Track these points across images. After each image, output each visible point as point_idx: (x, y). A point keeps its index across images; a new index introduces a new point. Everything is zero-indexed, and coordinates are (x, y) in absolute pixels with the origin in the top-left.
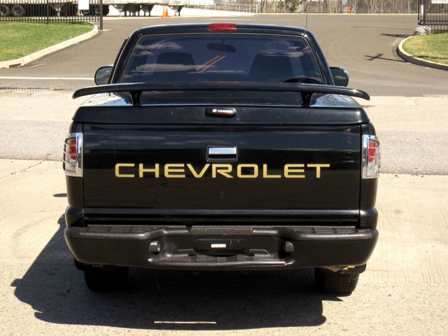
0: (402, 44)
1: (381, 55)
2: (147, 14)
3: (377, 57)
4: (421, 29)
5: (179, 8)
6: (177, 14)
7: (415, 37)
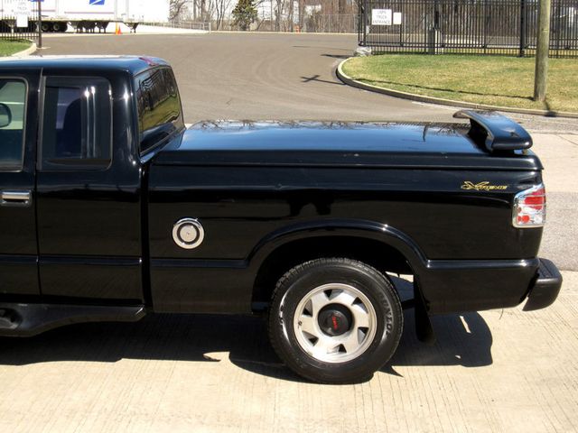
0: (341, 65)
1: (317, 76)
2: (102, 30)
3: (312, 79)
4: (361, 50)
5: (135, 26)
6: (133, 31)
7: (356, 58)
